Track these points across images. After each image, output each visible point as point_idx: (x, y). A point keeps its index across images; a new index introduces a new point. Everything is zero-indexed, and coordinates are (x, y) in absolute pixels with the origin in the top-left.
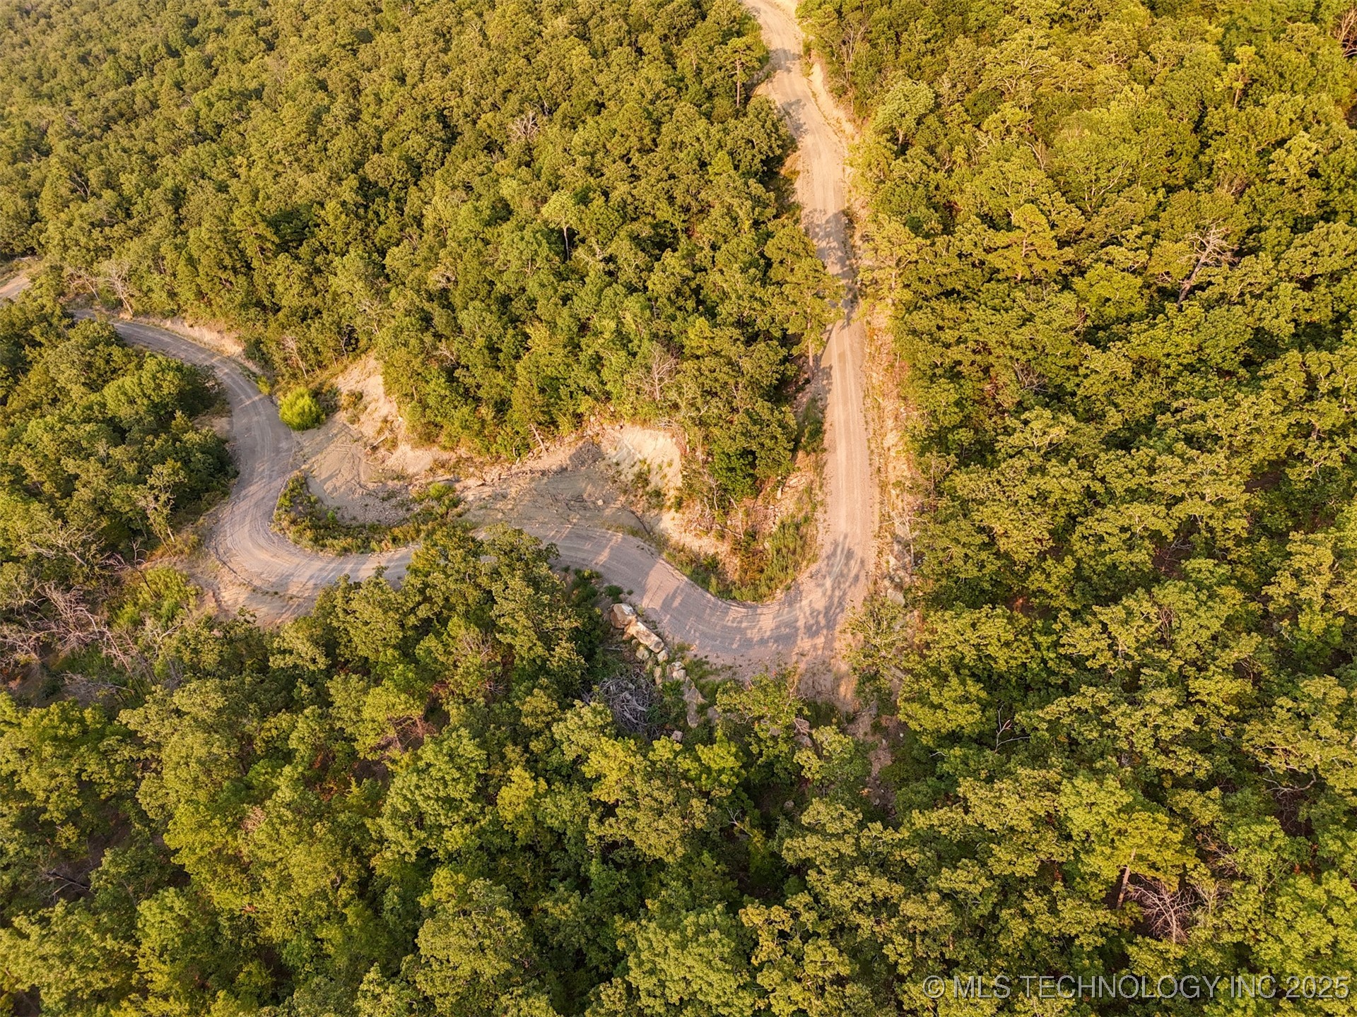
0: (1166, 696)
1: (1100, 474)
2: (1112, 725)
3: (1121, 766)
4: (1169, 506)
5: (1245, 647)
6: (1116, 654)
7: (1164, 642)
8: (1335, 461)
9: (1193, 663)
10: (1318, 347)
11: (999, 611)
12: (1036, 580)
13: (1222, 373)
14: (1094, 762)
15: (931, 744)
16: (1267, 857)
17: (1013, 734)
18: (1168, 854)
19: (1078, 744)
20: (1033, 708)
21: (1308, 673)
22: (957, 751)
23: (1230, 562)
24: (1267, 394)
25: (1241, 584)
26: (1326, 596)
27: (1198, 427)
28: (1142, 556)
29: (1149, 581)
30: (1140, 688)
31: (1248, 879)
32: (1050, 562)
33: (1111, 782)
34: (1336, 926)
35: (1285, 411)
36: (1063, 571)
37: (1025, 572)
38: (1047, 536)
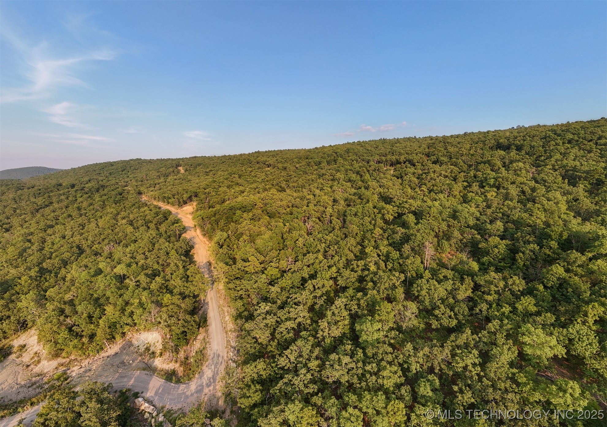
0: (303, 371)
1: (279, 316)
2: (294, 384)
3: (298, 396)
4: (294, 321)
5: (317, 351)
6: (291, 363)
7: (301, 356)
8: (322, 303)
9: (307, 359)
10: (313, 279)
11: (261, 360)
12: (269, 348)
13: (298, 288)
14: (291, 397)
15: (248, 411)
16: (334, 409)
17: (270, 398)
18: (314, 419)
19: (287, 393)
20: (274, 387)
21: (330, 354)
22: (256, 410)
23: (309, 331)
24: (307, 291)
25: (313, 336)
26: (329, 334)
27: (296, 300)
28: (291, 335)
29: (294, 340)
30: (298, 371)
31: (332, 418)
32: (271, 342)
33: (297, 402)
34: (353, 423)
35: (311, 294)
36: (275, 344)
37: (266, 347)
38: (270, 335)
